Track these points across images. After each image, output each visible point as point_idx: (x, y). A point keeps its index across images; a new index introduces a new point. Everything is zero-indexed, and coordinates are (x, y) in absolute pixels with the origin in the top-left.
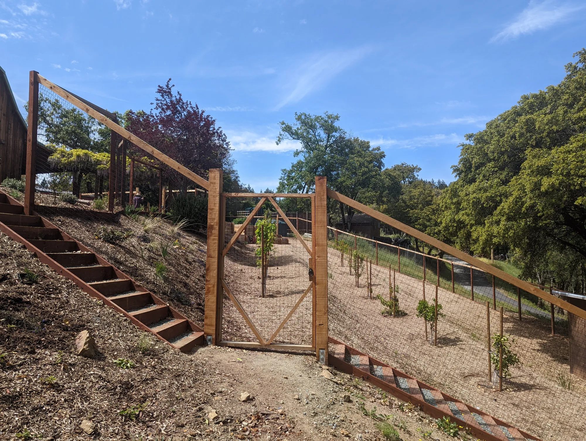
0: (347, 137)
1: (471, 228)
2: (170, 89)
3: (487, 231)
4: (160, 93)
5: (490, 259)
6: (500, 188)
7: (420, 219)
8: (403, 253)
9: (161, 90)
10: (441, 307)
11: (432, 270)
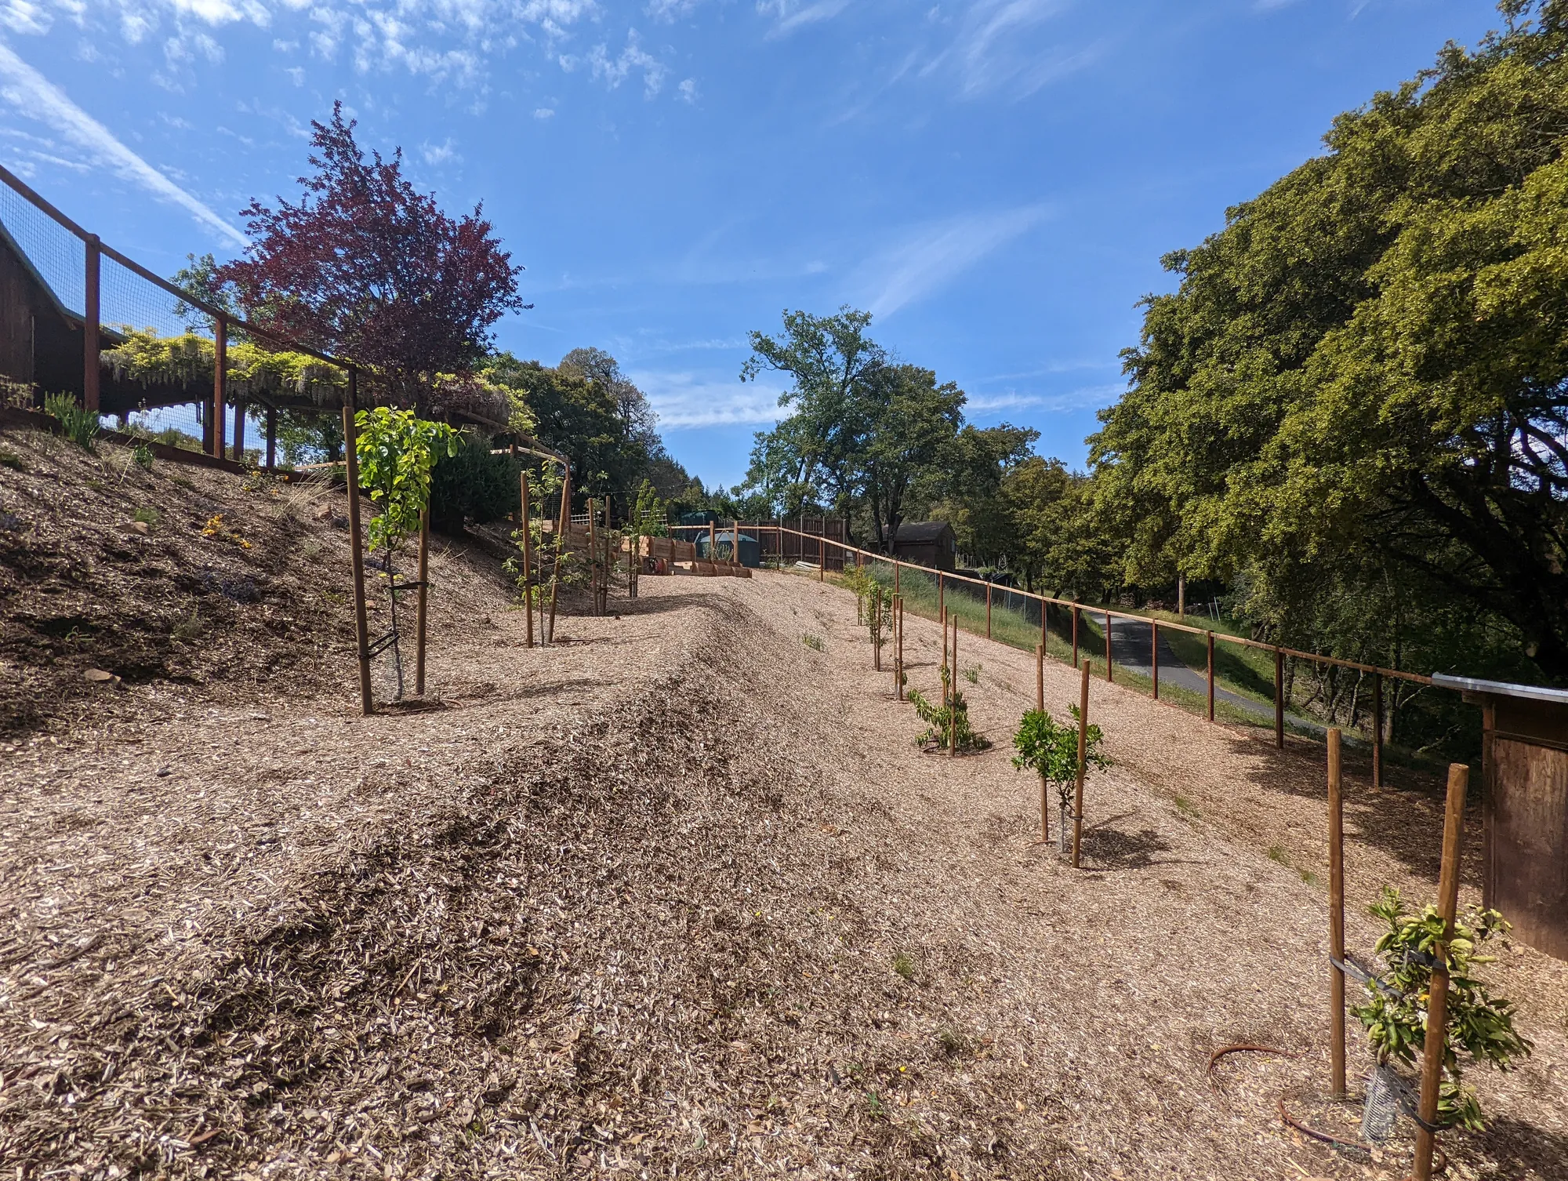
0: (888, 362)
1: (1180, 506)
2: (348, 133)
3: (1236, 505)
4: (321, 144)
5: (1177, 611)
6: (1280, 378)
7: (1037, 528)
8: (998, 597)
9: (323, 137)
10: (1098, 735)
11: (1060, 635)
